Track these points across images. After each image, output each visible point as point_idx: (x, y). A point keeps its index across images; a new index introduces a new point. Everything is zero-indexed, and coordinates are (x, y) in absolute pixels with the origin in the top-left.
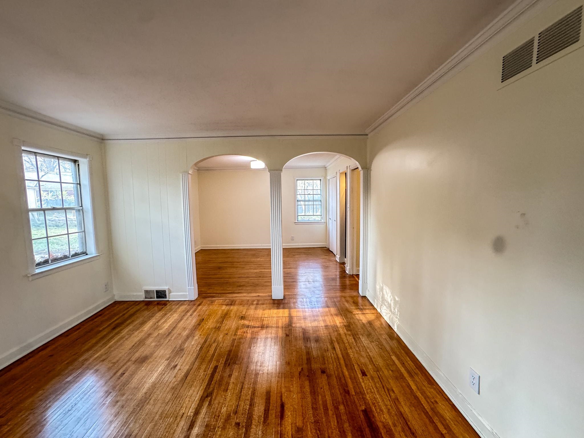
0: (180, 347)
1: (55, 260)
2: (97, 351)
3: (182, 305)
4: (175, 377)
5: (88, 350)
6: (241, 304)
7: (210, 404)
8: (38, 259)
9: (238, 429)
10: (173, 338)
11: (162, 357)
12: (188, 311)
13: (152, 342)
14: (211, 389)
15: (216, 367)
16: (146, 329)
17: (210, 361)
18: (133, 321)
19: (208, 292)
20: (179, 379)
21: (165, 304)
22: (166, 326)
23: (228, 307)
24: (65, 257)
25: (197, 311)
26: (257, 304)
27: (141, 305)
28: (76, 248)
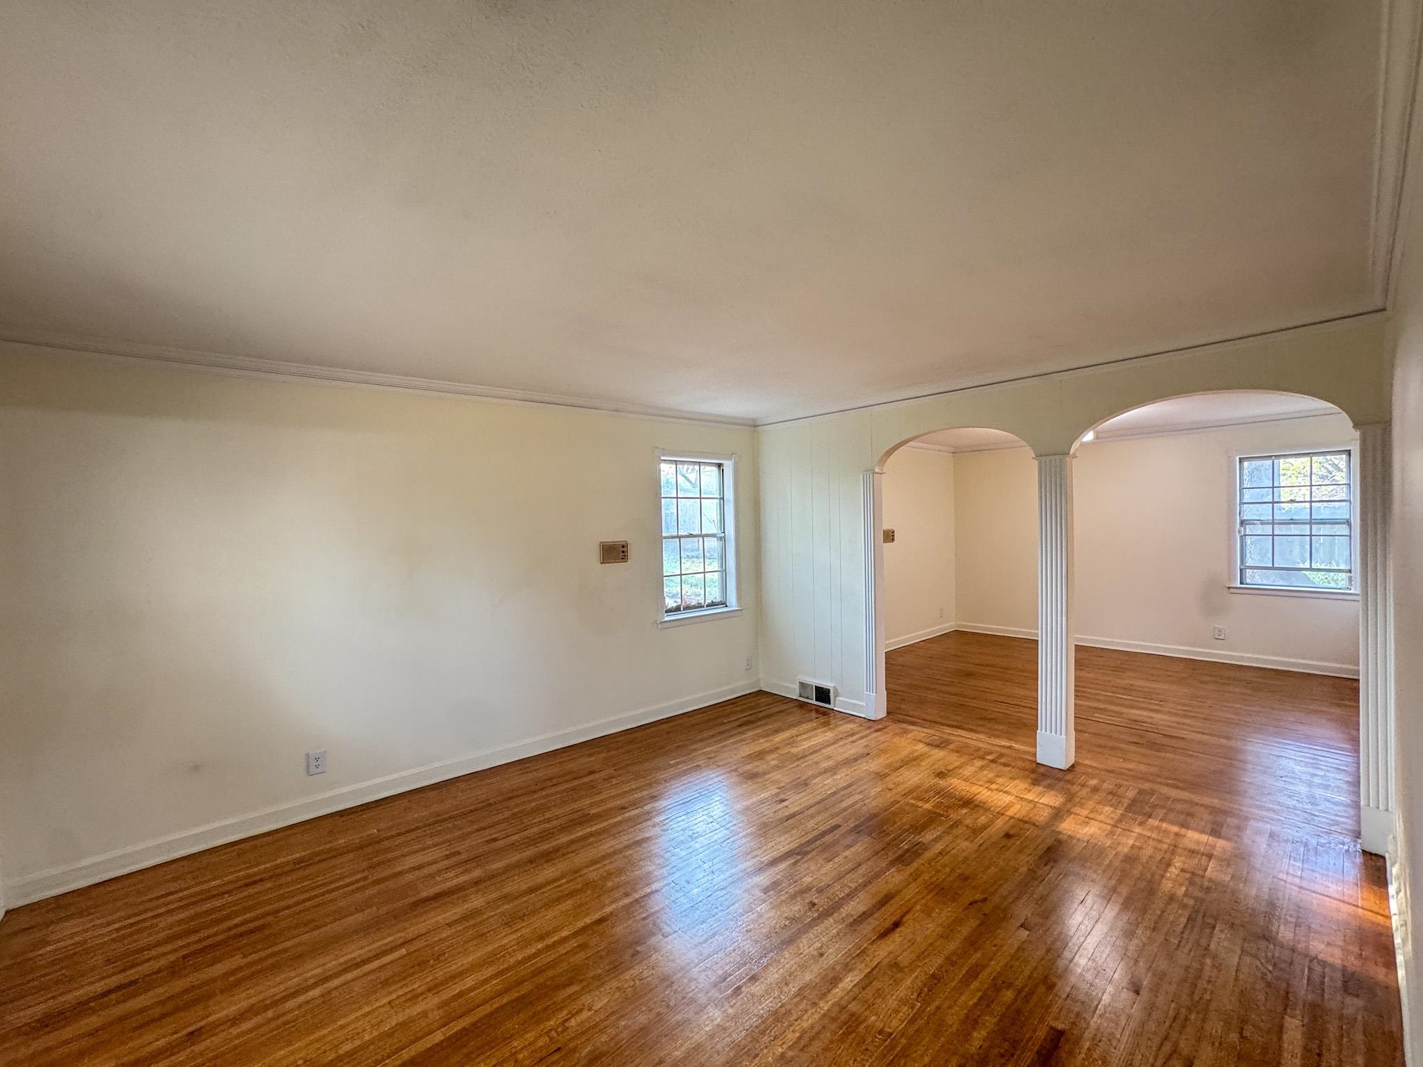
0: (807, 779)
1: (688, 608)
2: (709, 745)
3: (850, 722)
4: (775, 812)
5: (701, 740)
6: (957, 752)
7: (795, 864)
8: (670, 603)
9: (810, 909)
10: (803, 765)
11: (773, 782)
12: (853, 735)
13: (773, 759)
14: (808, 849)
15: (837, 827)
16: (776, 739)
17: (833, 816)
18: (767, 724)
19: (911, 713)
20: (778, 817)
21: (825, 713)
22: (806, 745)
23: (927, 749)
24: (699, 606)
25: (868, 738)
26: (993, 761)
27: (791, 705)
28: (714, 594)
